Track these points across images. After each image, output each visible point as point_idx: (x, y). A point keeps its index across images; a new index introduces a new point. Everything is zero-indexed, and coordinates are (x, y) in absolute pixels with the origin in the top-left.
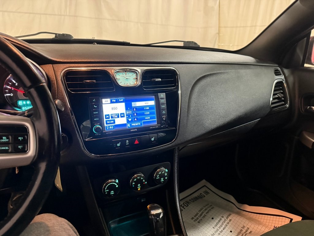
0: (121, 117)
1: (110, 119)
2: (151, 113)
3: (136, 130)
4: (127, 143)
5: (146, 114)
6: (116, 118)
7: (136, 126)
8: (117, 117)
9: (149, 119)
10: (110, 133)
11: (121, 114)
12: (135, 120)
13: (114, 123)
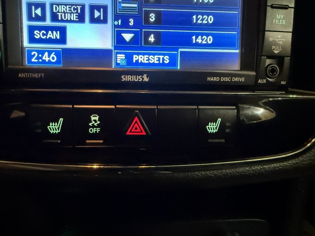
0: (93, 20)
1: (48, 22)
2: (219, 23)
3: (146, 79)
4: (93, 126)
5: (196, 24)
6: (71, 21)
7: (149, 64)
8: (74, 17)
9: (207, 46)
10: (36, 75)
11: (93, 8)
12: (147, 42)
13: (63, 40)
